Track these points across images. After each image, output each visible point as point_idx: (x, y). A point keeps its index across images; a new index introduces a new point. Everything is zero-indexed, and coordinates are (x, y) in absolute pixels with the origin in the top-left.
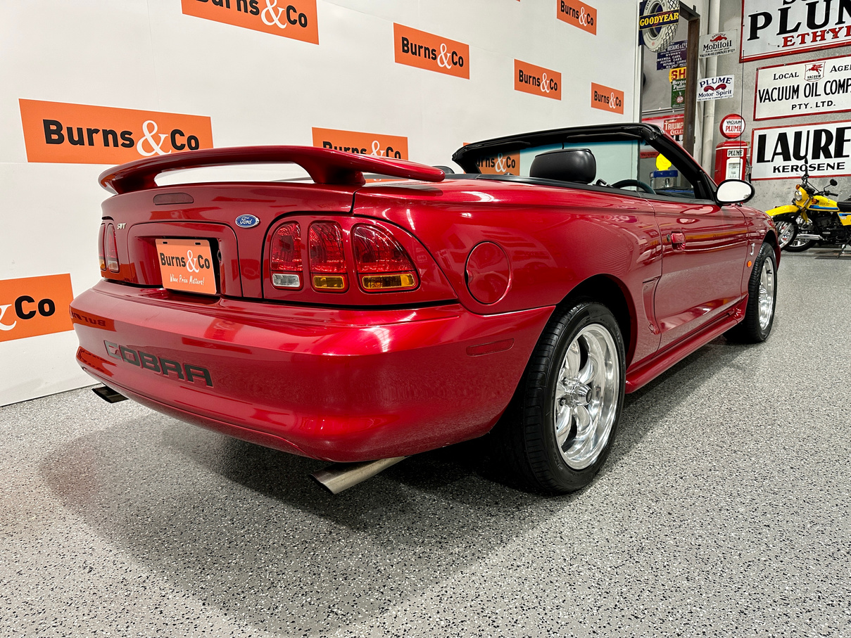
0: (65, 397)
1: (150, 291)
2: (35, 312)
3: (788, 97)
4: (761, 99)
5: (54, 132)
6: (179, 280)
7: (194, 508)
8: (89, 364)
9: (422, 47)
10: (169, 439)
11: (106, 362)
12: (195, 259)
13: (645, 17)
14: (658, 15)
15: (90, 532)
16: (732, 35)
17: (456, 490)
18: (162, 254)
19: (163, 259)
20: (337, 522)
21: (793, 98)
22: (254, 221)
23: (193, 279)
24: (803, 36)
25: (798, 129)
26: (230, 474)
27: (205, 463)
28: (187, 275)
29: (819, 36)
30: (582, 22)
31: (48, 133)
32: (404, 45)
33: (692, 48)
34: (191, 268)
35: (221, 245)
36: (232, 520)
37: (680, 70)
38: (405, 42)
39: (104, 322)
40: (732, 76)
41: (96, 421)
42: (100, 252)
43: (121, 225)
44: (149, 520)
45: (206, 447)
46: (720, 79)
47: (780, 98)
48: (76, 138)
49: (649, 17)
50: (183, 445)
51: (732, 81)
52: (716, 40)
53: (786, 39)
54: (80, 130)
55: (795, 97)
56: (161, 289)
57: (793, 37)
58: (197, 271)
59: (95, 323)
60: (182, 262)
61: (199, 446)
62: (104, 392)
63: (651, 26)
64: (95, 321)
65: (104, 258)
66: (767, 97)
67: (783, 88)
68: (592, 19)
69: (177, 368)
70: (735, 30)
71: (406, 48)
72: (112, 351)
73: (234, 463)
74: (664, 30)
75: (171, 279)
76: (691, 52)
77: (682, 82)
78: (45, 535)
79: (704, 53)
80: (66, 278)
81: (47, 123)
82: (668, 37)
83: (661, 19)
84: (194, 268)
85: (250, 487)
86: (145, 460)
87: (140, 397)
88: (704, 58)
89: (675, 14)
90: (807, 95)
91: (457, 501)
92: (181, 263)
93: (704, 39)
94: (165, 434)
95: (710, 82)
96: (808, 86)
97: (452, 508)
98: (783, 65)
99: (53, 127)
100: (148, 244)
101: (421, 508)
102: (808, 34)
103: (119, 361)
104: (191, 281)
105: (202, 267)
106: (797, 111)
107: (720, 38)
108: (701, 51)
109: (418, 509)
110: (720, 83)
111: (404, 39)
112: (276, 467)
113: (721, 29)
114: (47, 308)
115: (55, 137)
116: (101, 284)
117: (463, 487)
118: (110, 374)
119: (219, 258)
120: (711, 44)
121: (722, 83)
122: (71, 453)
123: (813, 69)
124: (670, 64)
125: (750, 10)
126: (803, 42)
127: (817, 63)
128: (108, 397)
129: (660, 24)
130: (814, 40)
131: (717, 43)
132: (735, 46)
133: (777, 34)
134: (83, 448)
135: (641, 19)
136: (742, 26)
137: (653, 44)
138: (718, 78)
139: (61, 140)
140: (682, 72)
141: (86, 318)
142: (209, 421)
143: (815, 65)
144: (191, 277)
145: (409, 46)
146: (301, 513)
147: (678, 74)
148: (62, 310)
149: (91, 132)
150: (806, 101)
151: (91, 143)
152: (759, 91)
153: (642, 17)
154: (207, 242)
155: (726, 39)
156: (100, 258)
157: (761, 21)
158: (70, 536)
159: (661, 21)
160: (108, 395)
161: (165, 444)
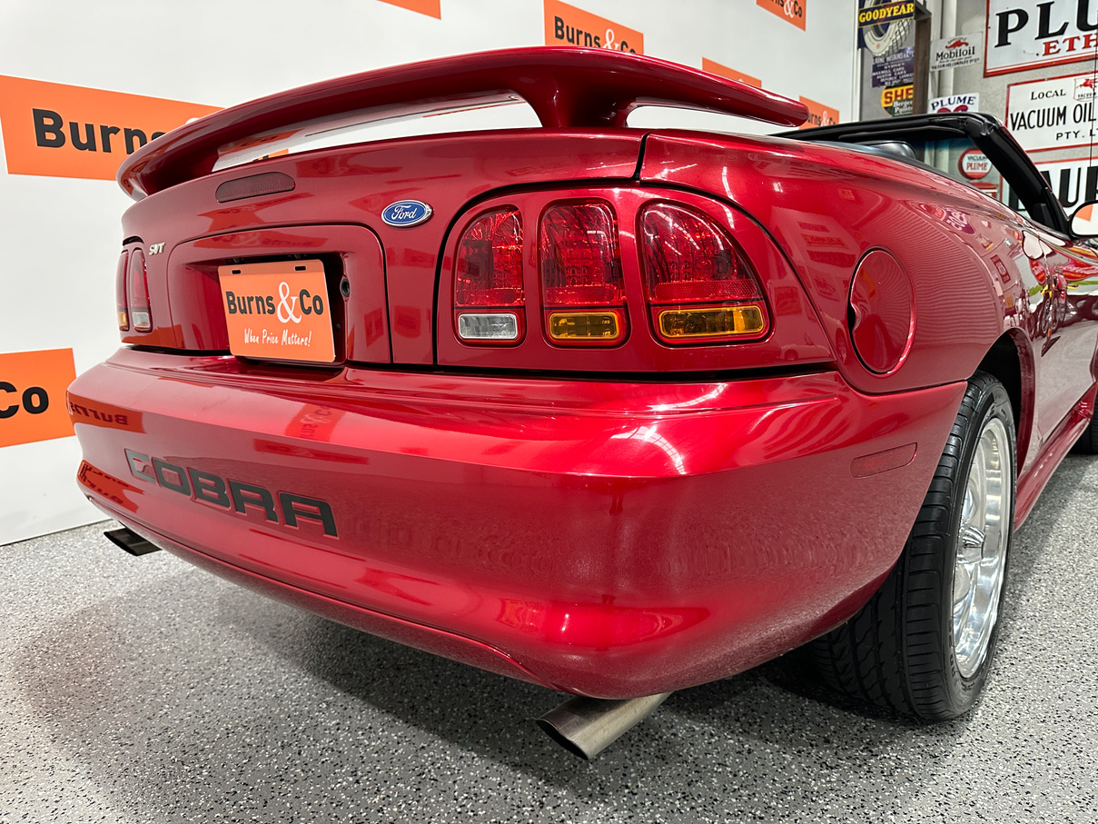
0: (63, 539)
1: (207, 360)
2: (18, 406)
3: (1050, 123)
4: (1014, 125)
5: (50, 129)
6: (260, 339)
7: (283, 747)
8: (99, 491)
9: (581, 32)
10: (229, 612)
11: (126, 486)
12: (294, 299)
13: (867, 11)
14: (885, 7)
15: (98, 798)
16: (975, 40)
17: (744, 715)
18: (229, 294)
19: (230, 303)
20: (548, 782)
21: (1057, 124)
22: (421, 212)
23: (289, 335)
24: (1072, 41)
25: (1065, 166)
26: (338, 677)
27: (293, 658)
28: (277, 329)
29: (1093, 40)
30: (788, 11)
31: (41, 130)
32: (557, 28)
33: (921, 57)
34: (285, 315)
35: (348, 265)
36: (354, 773)
37: (896, 92)
38: (559, 24)
39: (125, 418)
40: (977, 95)
41: (111, 579)
42: (119, 301)
43: (156, 246)
44: (205, 773)
45: (292, 626)
46: (959, 98)
47: (1040, 124)
48: (84, 139)
49: (872, 10)
50: (254, 623)
51: (976, 101)
52: (954, 46)
53: (1048, 46)
54: (90, 128)
55: (1061, 122)
56: (225, 357)
57: (1057, 42)
58: (297, 321)
59: (111, 420)
60: (268, 305)
61: (280, 625)
62: (123, 538)
63: (876, 21)
64: (110, 416)
65: (125, 309)
66: (1022, 123)
67: (1044, 110)
68: (800, 8)
69: (265, 501)
70: (978, 33)
71: (560, 33)
72: (138, 467)
73: (343, 658)
74: (893, 27)
75: (246, 338)
76: (920, 62)
77: (906, 103)
78: (16, 804)
79: (937, 63)
80: (67, 355)
81: (39, 115)
82: (899, 37)
83: (889, 12)
84: (291, 316)
85: (376, 704)
86: (192, 651)
87: (181, 549)
88: (937, 71)
89: (908, 5)
90: (1077, 120)
91: (754, 738)
92: (267, 308)
93: (937, 46)
94: (222, 602)
95: (946, 102)
96: (1079, 107)
97: (749, 751)
98: (1043, 80)
99: (48, 122)
100: (204, 276)
101: (695, 753)
102: (1078, 38)
103: (150, 486)
104: (284, 339)
105: (307, 312)
106: (1063, 142)
107: (958, 44)
108: (934, 62)
109: (690, 752)
110: (960, 104)
111: (557, 19)
112: (416, 665)
113: (959, 31)
114: (36, 400)
115: (51, 136)
116: (121, 353)
117: (754, 707)
118: (133, 507)
119: (342, 292)
120: (947, 51)
121: (962, 104)
122: (69, 638)
123: (1085, 85)
124: (891, 79)
125: (998, 7)
126: (1071, 48)
127: (1091, 77)
128: (130, 546)
129: (886, 19)
130: (1087, 46)
131: (954, 51)
132: (979, 54)
133: (1036, 39)
134: (88, 628)
135: (860, 12)
136: (987, 28)
137: (878, 46)
138: (957, 97)
139: (60, 142)
140: (899, 93)
141: (95, 412)
142: (302, 594)
143: (1088, 80)
144: (285, 333)
145: (565, 29)
146: (477, 762)
147: (893, 96)
148: (58, 404)
149: (106, 132)
150: (1076, 127)
151: (107, 148)
152: (1012, 115)
153: (862, 10)
154: (319, 264)
155: (967, 44)
156: (120, 309)
157: (1013, 21)
158: (60, 807)
159: (889, 15)
160: (129, 542)
161: (223, 620)
